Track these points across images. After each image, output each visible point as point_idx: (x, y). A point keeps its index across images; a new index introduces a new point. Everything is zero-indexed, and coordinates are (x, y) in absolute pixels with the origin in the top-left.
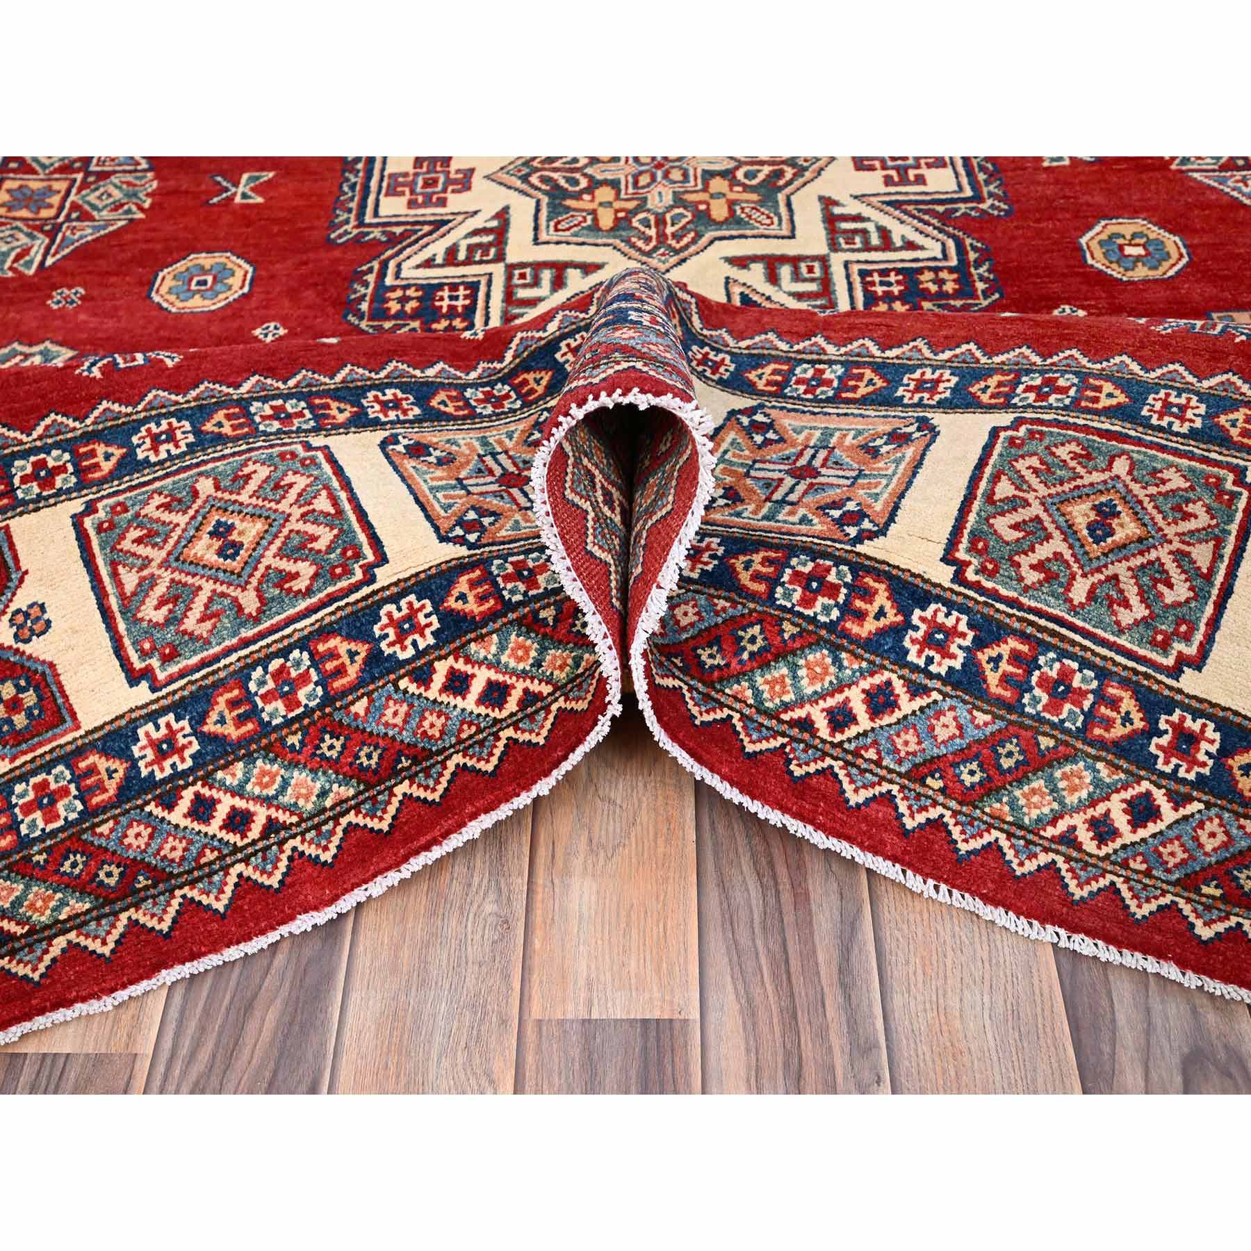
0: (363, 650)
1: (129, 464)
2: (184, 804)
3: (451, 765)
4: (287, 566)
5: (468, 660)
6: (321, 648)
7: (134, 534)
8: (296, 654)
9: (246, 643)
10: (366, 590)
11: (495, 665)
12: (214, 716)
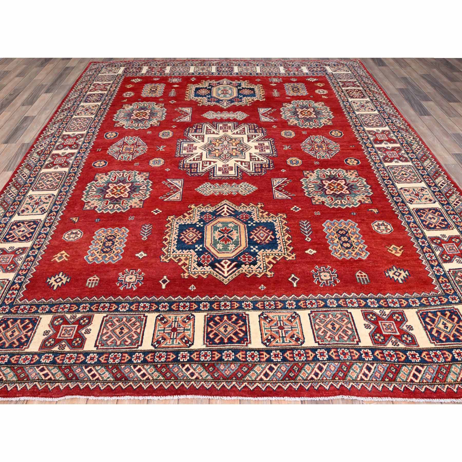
0: (129, 358)
1: (117, 310)
2: (88, 369)
3: (130, 384)
4: (127, 339)
5: (143, 367)
6: (124, 355)
7: (110, 323)
8: (120, 354)
9: (114, 349)
10: (136, 349)
11: (146, 370)
12: (102, 357)
